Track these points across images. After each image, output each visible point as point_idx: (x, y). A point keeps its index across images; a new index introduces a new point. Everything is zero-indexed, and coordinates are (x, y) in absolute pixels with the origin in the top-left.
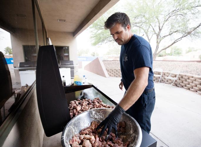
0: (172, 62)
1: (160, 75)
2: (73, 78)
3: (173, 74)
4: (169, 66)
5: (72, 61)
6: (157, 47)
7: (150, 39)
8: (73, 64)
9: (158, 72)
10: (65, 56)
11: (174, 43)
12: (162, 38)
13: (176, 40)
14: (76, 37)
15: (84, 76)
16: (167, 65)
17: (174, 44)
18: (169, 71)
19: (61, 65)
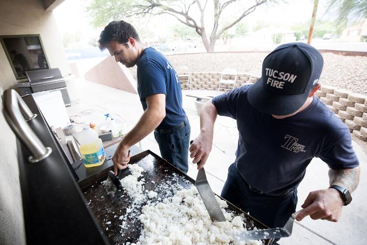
0: (248, 53)
1: (234, 79)
2: (69, 106)
3: (253, 77)
4: (243, 62)
5: (57, 70)
6: (216, 25)
7: (203, 9)
8: (61, 77)
9: (229, 75)
10: (30, 51)
11: (244, 16)
12: (223, 6)
13: (246, 12)
14: (51, 11)
15: (107, 115)
16: (241, 60)
17: (243, 18)
18: (246, 71)
19: (32, 82)
